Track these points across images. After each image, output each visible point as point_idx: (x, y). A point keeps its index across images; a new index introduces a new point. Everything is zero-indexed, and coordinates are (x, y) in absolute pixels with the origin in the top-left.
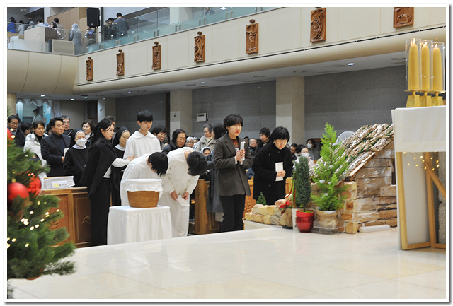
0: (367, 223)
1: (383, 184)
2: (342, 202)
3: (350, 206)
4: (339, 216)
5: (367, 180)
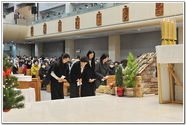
0: (146, 93)
1: (152, 77)
2: (136, 84)
3: (139, 86)
4: (134, 90)
5: (146, 75)
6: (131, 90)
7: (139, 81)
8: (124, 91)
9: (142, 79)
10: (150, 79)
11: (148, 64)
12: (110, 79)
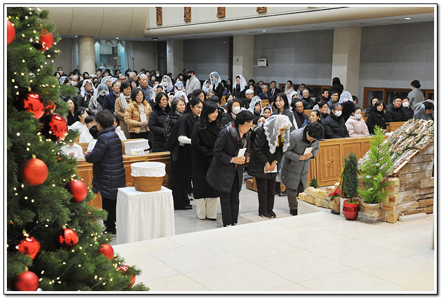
0: (406, 213)
1: (424, 177)
2: (385, 196)
3: (392, 200)
4: (382, 207)
5: (409, 175)
6: (374, 209)
7: (392, 189)
8: (358, 208)
9: (401, 185)
10: (420, 182)
11: (417, 151)
12: (332, 147)
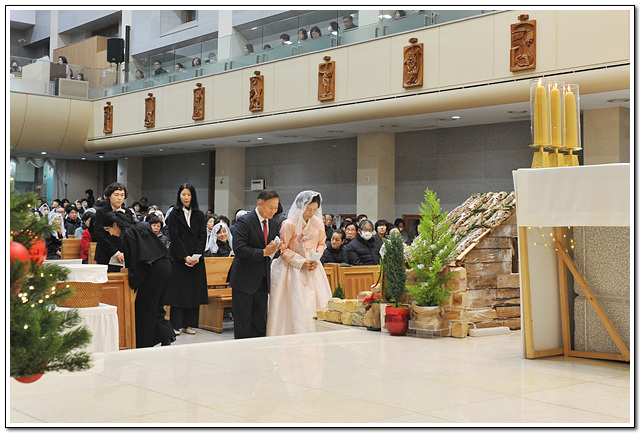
0: (480, 324)
1: (501, 272)
2: (447, 294)
3: (457, 301)
4: (443, 313)
5: (479, 266)
6: (431, 315)
7: (457, 283)
8: (408, 316)
9: (469, 279)
10: (495, 279)
11: (488, 230)
12: (362, 277)
